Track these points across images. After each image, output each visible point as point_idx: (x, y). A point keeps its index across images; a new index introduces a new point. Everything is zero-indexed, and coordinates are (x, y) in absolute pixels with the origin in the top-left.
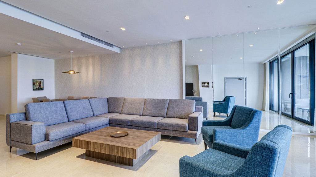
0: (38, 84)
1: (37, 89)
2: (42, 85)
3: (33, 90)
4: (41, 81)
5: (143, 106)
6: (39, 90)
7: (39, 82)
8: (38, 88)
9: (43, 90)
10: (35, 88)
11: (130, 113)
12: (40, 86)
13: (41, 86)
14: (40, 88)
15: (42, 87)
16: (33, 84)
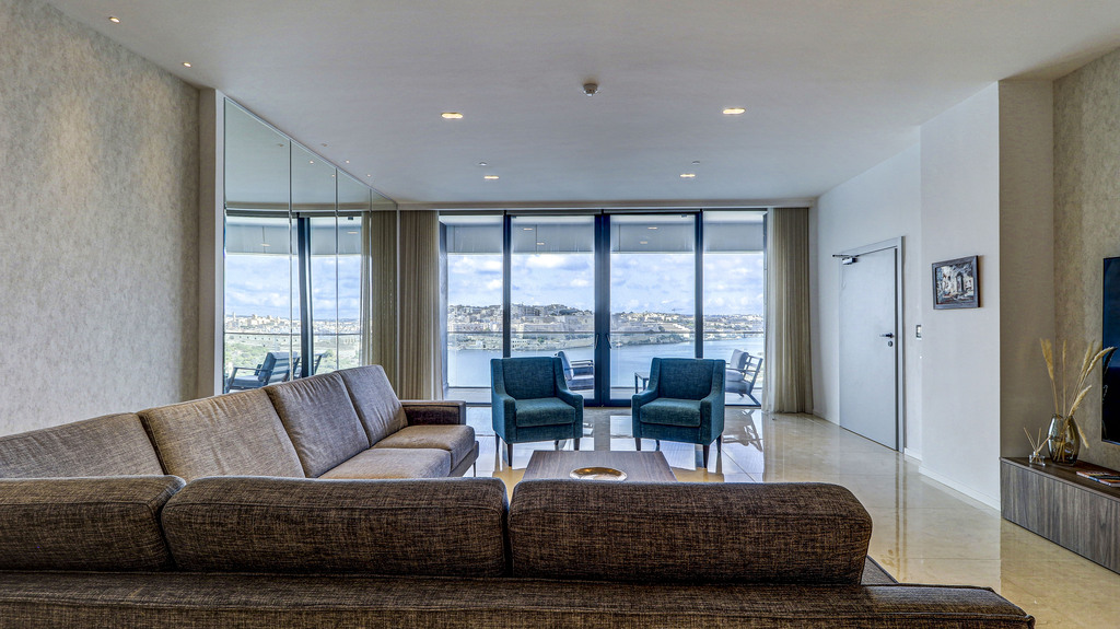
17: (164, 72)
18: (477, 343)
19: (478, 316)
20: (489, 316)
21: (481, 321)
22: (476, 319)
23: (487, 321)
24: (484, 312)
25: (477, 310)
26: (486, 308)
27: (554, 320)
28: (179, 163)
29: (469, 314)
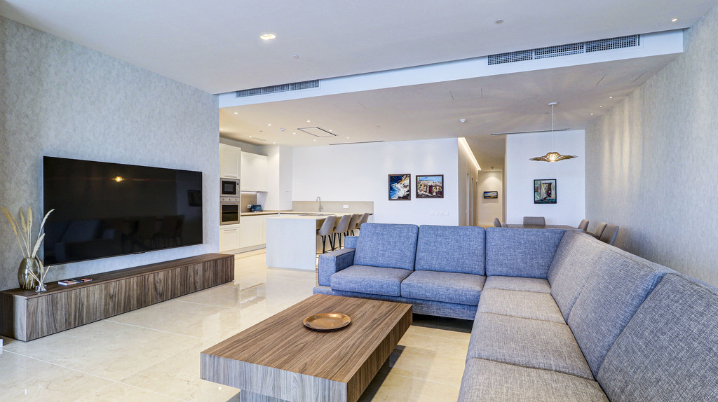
0: (543, 190)
1: (541, 200)
2: (553, 192)
3: (536, 202)
4: (550, 184)
6: (547, 203)
7: (545, 185)
8: (545, 198)
9: (555, 202)
10: (538, 198)
12: (549, 194)
13: (551, 193)
14: (548, 198)
15: (553, 196)
16: (536, 190)
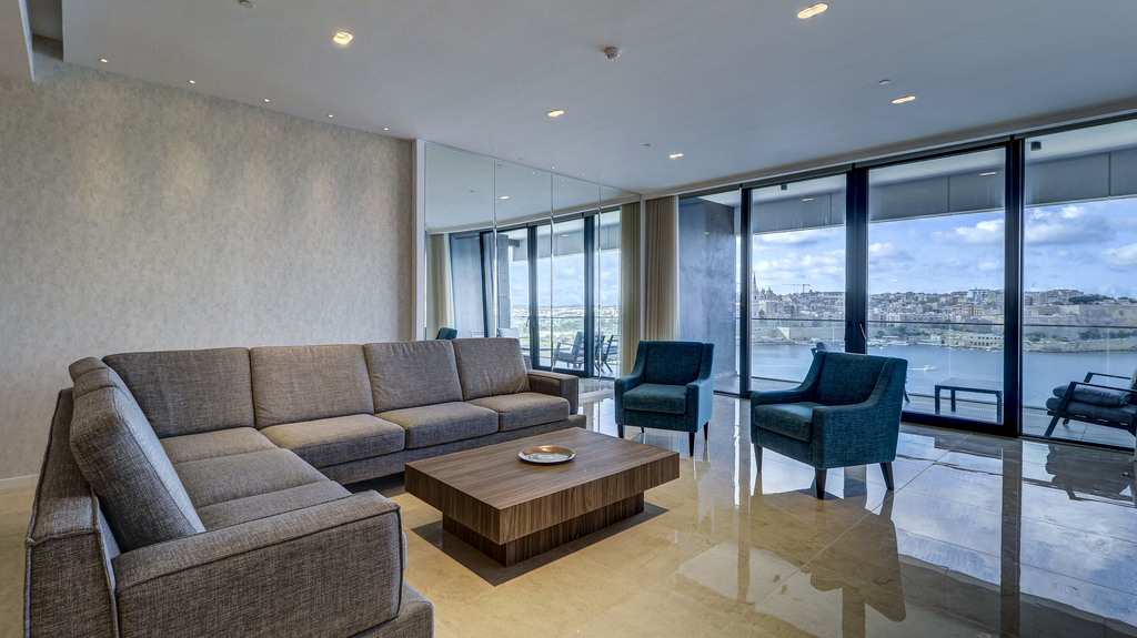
5: (366, 375)
11: (314, 415)
17: (384, 137)
18: (933, 337)
19: (935, 305)
20: (951, 304)
21: (938, 311)
22: (931, 309)
23: (947, 311)
24: (943, 300)
25: (935, 298)
26: (946, 295)
27: (1058, 311)
28: (395, 195)
29: (923, 303)
